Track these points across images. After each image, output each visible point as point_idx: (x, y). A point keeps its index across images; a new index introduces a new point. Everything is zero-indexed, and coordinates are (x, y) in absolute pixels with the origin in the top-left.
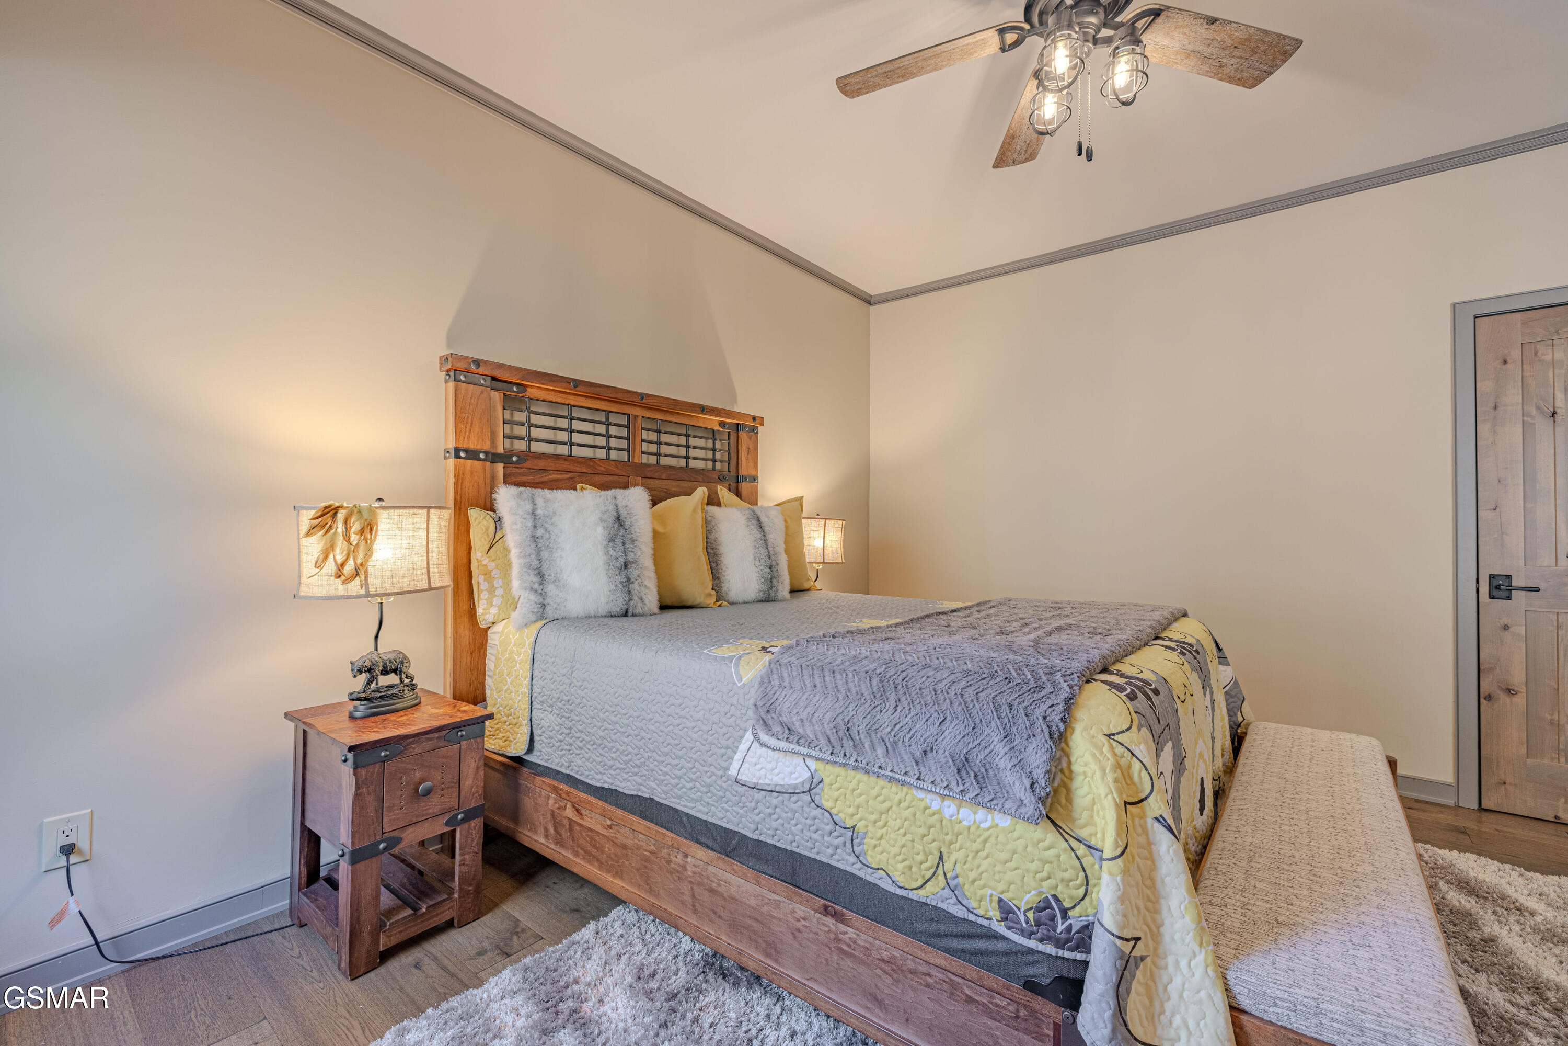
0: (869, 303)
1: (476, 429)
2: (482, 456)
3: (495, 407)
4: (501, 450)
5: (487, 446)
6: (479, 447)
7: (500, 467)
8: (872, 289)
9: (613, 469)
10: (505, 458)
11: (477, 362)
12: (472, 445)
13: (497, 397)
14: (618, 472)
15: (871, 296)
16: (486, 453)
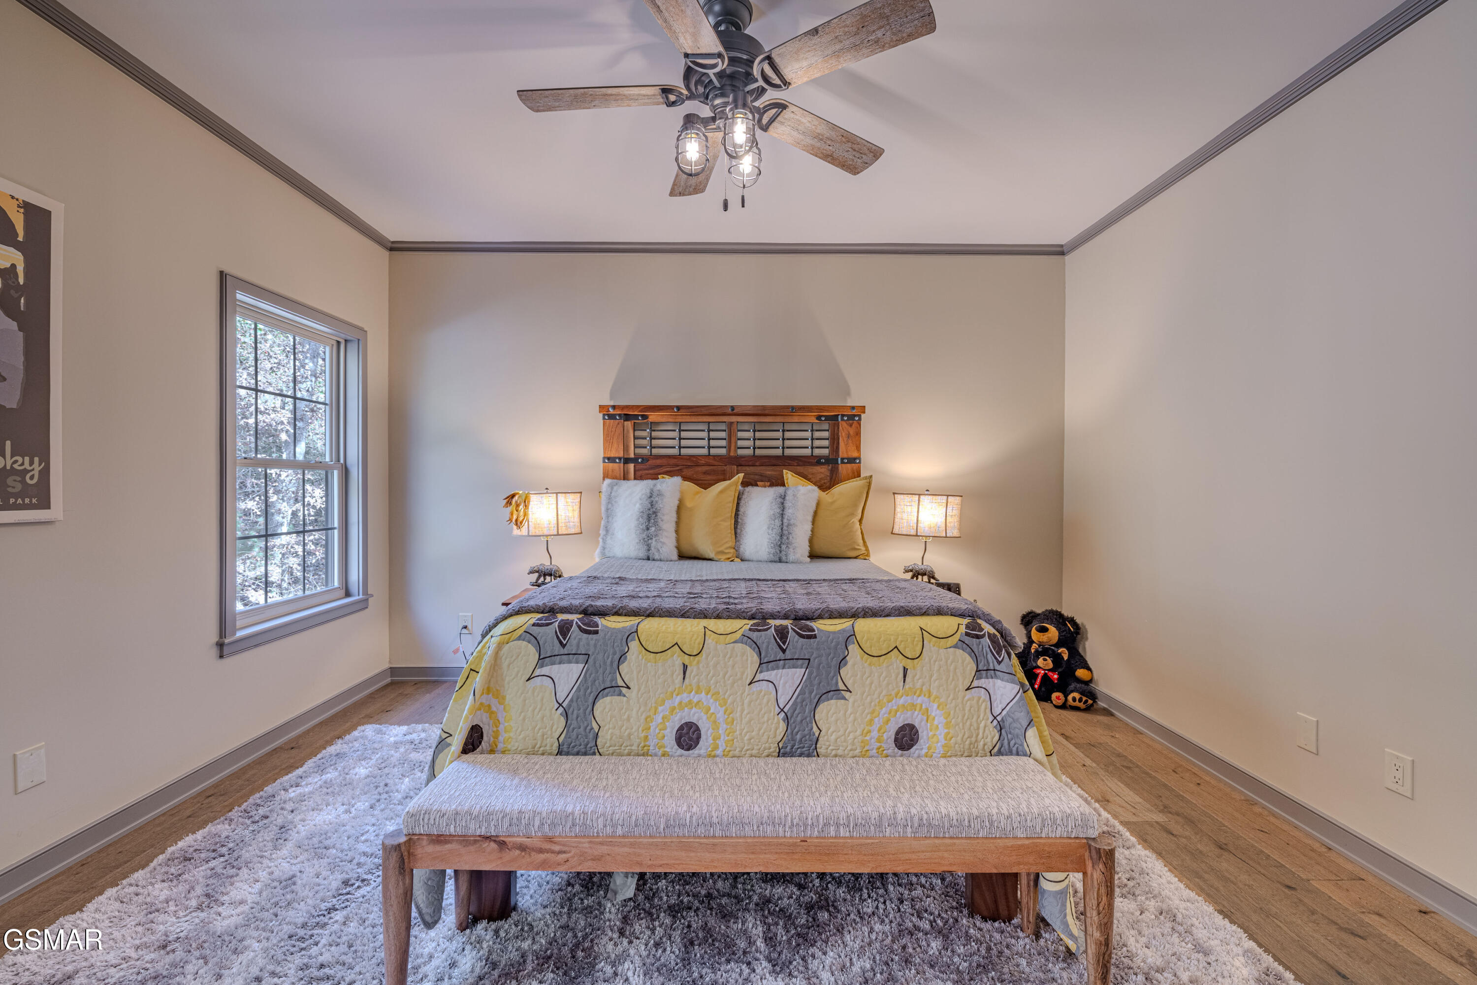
0: (1062, 253)
1: (615, 445)
2: (617, 461)
3: (628, 431)
4: (632, 456)
5: (621, 455)
6: (617, 455)
7: (631, 466)
8: (1062, 238)
9: (712, 461)
10: (634, 460)
11: (614, 407)
12: (613, 454)
13: (629, 424)
14: (716, 463)
15: (1062, 246)
16: (620, 459)
